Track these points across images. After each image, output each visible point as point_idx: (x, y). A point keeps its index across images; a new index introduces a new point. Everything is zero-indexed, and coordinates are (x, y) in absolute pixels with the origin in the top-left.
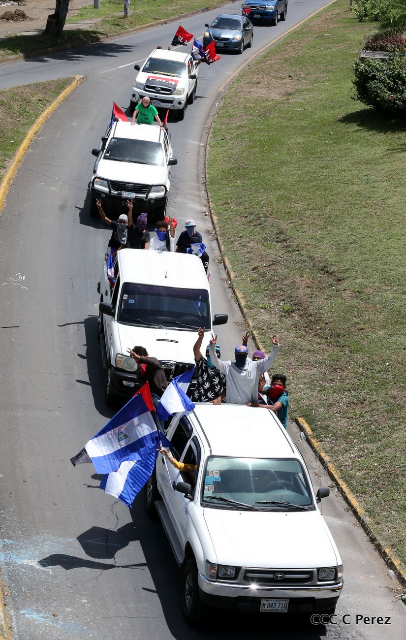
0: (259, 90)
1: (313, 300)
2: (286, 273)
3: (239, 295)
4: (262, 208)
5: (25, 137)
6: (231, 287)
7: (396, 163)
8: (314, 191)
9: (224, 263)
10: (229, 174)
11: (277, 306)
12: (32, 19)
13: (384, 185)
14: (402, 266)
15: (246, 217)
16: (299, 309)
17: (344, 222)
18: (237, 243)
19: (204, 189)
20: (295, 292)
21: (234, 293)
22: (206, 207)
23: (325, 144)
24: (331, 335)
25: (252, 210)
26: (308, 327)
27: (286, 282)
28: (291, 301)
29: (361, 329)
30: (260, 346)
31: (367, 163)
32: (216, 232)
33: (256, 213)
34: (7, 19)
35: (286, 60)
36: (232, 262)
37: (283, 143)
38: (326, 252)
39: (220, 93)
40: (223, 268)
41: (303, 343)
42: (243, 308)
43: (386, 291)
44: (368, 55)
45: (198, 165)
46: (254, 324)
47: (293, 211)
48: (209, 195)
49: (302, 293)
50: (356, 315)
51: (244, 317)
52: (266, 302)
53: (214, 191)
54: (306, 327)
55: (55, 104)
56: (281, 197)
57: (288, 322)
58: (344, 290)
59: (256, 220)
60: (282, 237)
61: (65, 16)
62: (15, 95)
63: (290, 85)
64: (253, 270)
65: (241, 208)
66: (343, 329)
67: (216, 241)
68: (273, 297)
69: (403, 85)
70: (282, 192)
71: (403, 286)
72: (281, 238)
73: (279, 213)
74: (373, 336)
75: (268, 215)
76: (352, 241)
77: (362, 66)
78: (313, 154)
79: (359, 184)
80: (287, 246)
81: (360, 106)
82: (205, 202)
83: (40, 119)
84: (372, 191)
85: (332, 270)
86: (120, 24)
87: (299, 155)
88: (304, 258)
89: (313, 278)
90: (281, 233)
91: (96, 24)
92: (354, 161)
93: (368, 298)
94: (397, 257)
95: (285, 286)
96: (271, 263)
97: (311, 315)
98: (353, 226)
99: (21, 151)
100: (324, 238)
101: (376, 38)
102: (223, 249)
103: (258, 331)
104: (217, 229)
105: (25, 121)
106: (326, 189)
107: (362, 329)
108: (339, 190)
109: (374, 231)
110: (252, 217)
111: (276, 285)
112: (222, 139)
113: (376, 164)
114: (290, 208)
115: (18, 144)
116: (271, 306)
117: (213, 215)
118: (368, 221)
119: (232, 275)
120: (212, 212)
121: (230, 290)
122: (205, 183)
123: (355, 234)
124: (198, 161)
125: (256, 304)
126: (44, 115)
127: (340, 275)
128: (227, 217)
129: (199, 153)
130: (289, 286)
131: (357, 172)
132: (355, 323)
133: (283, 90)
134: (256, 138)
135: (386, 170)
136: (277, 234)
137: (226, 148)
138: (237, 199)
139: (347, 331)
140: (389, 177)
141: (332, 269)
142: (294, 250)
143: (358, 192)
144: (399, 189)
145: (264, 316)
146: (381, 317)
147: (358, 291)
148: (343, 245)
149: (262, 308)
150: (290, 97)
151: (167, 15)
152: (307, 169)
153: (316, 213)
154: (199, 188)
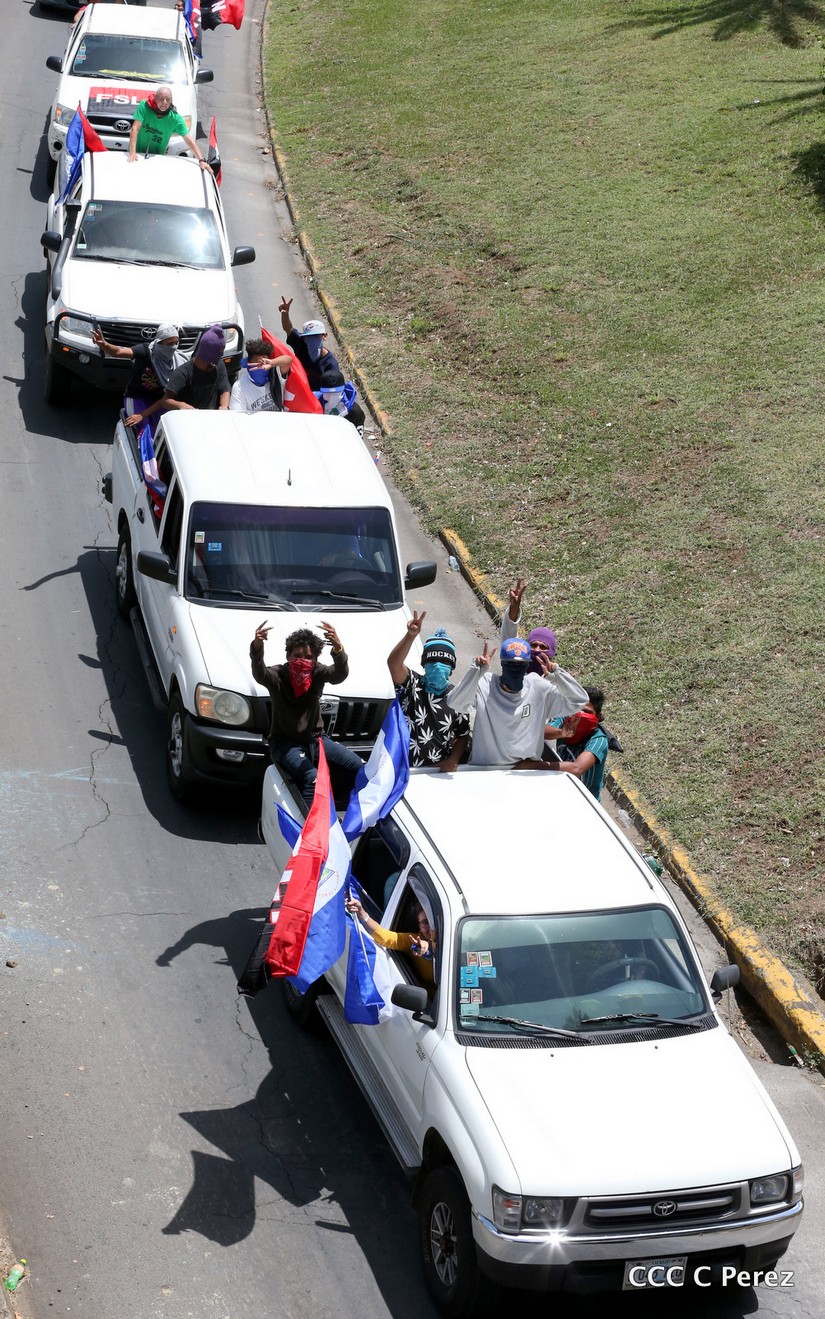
1: (467, 308)
2: (416, 258)
3: (330, 303)
4: (369, 137)
6: (314, 288)
7: (620, 47)
8: (467, 104)
9: (300, 243)
10: (307, 75)
11: (402, 320)
13: (597, 89)
14: (635, 240)
15: (341, 155)
16: (443, 326)
17: (524, 160)
18: (323, 204)
19: (260, 104)
20: (434, 293)
21: (320, 298)
22: (264, 137)
23: (486, 14)
24: (503, 373)
25: (350, 142)
26: (459, 359)
27: (417, 276)
28: (427, 311)
29: (558, 361)
30: (370, 397)
31: (565, 48)
32: (284, 186)
33: (359, 146)
36: (315, 241)
37: (407, 15)
38: (491, 217)
40: (298, 251)
41: (450, 390)
42: (337, 326)
43: (604, 287)
45: (247, 61)
46: (359, 356)
47: (428, 142)
48: (270, 116)
49: (448, 295)
50: (549, 334)
51: (339, 342)
52: (380, 315)
53: (279, 108)
54: (457, 359)
56: (404, 117)
57: (423, 350)
58: (526, 288)
59: (359, 162)
60: (408, 191)
64: (355, 254)
65: (331, 139)
66: (526, 362)
67: (284, 202)
68: (393, 304)
70: (408, 106)
71: (636, 277)
72: (406, 192)
73: (402, 146)
74: (582, 373)
75: (380, 150)
76: (539, 195)
78: (464, 34)
79: (552, 89)
80: (418, 208)
82: (261, 129)
84: (575, 101)
85: (503, 252)
87: (439, 37)
88: (450, 229)
89: (468, 267)
90: (405, 183)
92: (541, 46)
93: (572, 301)
94: (625, 223)
95: (415, 283)
96: (388, 240)
97: (465, 336)
98: (540, 168)
100: (486, 190)
102: (297, 215)
103: (366, 370)
104: (287, 179)
106: (489, 99)
107: (562, 360)
108: (514, 100)
109: (580, 176)
110: (351, 156)
111: (398, 282)
112: (293, 10)
113: (582, 50)
114: (421, 137)
116: (390, 321)
117: (277, 152)
118: (568, 157)
119: (316, 265)
120: (277, 147)
121: (312, 293)
122: (261, 93)
123: (545, 182)
124: (248, 52)
125: (360, 318)
127: (517, 260)
128: (304, 156)
130: (422, 283)
131: (546, 66)
132: (548, 350)
135: (601, 60)
136: (399, 185)
137: (300, 27)
138: (322, 121)
139: (532, 366)
140: (608, 74)
141: (503, 249)
142: (431, 215)
143: (549, 103)
144: (625, 97)
145: (378, 341)
146: (596, 337)
147: (552, 290)
148: (522, 204)
149: (373, 326)
152: (452, 62)
153: (471, 145)
154: (250, 102)
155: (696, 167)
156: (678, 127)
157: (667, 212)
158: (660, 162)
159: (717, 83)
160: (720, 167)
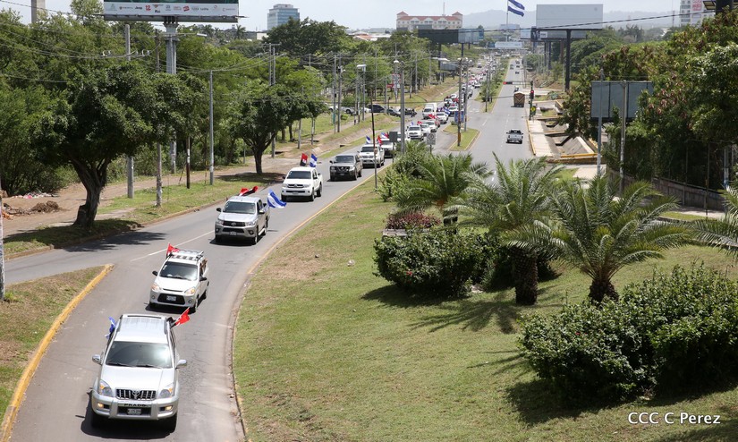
0: (286, 272)
4: (286, 387)
5: (50, 327)
7: (417, 336)
8: (337, 368)
10: (255, 355)
12: (65, 210)
13: (404, 359)
15: (271, 397)
17: (366, 397)
18: (261, 424)
19: (230, 371)
22: (231, 389)
23: (349, 321)
25: (276, 390)
31: (389, 338)
32: (241, 414)
33: (280, 392)
34: (40, 211)
35: (312, 241)
37: (308, 322)
38: (348, 428)
39: (248, 276)
44: (390, 233)
45: (225, 348)
47: (317, 389)
48: (235, 377)
53: (240, 373)
55: (83, 293)
56: (305, 375)
59: (279, 400)
60: (305, 415)
61: (96, 206)
62: (42, 285)
63: (316, 266)
65: (266, 389)
67: (240, 423)
69: (421, 260)
70: (307, 370)
72: (305, 417)
73: (303, 391)
75: (292, 394)
76: (374, 416)
77: (382, 245)
78: (337, 332)
79: (381, 359)
80: (310, 425)
81: (383, 282)
82: (231, 385)
83: (67, 309)
84: (393, 365)
86: (153, 212)
87: (324, 334)
88: (327, 435)
90: (304, 411)
91: (128, 213)
92: (376, 337)
94: (418, 430)
98: (374, 401)
99: (45, 342)
100: (346, 414)
101: (397, 216)
102: (247, 431)
104: (242, 411)
105: (50, 312)
106: (349, 366)
108: (362, 366)
109: (395, 405)
110: (276, 397)
112: (249, 321)
113: (397, 338)
114: (313, 386)
115: (42, 335)
117: (238, 396)
118: (389, 395)
120: (238, 393)
122: (231, 365)
123: (377, 409)
124: (225, 344)
126: (71, 304)
128: (251, 398)
129: (226, 335)
131: (378, 347)
133: (309, 271)
134: (282, 318)
135: (406, 344)
136: (301, 413)
137: (252, 330)
138: (262, 379)
140: (410, 351)
142: (317, 428)
143: (380, 368)
144: (419, 362)
148: (365, 421)
150: (316, 277)
151: (200, 203)
152: (330, 347)
153: (339, 390)
154: (225, 370)
155: (455, 399)
156: (447, 377)
157: (440, 423)
158: (437, 397)
159: (466, 354)
160: (468, 398)
